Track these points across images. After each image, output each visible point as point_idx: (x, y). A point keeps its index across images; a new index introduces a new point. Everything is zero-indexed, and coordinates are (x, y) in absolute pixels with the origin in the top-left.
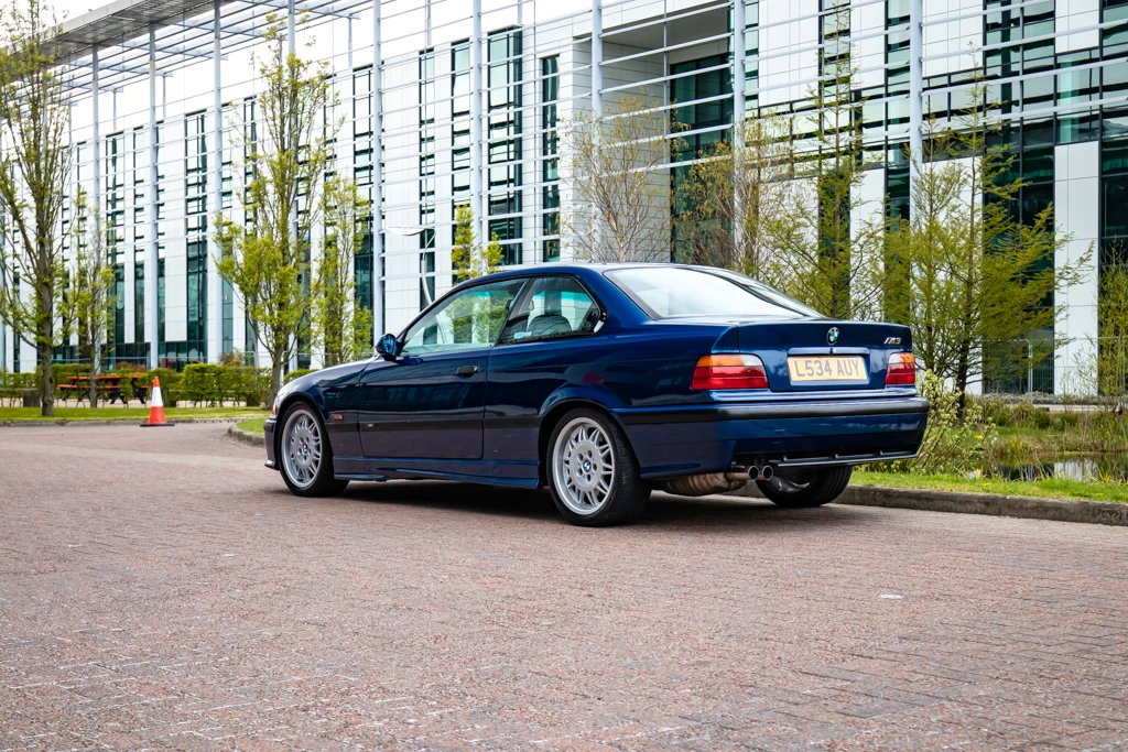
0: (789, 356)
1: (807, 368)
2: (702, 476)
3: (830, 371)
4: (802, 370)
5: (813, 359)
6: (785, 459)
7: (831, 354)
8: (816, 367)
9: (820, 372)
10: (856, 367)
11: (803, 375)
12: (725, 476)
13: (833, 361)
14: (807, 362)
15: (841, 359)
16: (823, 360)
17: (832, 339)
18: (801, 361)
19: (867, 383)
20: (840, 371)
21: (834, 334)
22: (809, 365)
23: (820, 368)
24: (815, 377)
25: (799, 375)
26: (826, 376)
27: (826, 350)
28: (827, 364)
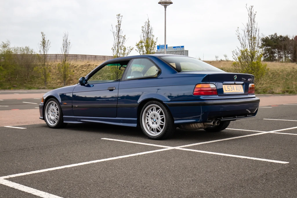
0: (223, 84)
1: (228, 88)
2: (196, 124)
3: (234, 89)
4: (227, 89)
5: (229, 85)
6: (222, 118)
7: (235, 84)
8: (230, 88)
9: (231, 90)
10: (241, 88)
11: (227, 91)
12: (204, 124)
13: (235, 86)
14: (228, 86)
15: (237, 85)
16: (232, 86)
17: (235, 79)
18: (226, 86)
19: (244, 93)
20: (237, 89)
21: (236, 77)
22: (228, 87)
23: (231, 88)
24: (230, 91)
25: (226, 91)
26: (233, 91)
27: (233, 83)
28: (233, 87)
